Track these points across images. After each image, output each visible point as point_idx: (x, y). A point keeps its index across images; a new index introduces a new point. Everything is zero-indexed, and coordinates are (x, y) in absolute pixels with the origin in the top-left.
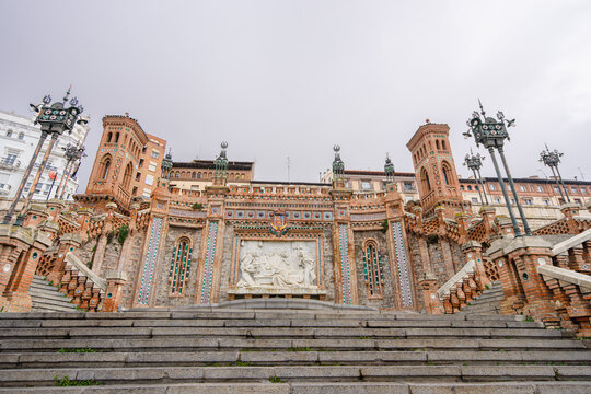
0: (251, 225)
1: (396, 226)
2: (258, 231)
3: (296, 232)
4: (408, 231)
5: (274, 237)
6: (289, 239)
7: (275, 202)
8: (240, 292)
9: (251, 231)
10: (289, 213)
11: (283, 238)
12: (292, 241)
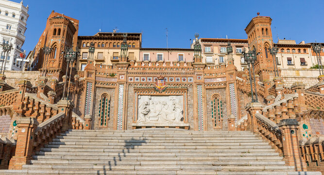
0: (144, 86)
1: (232, 86)
2: (148, 90)
3: (171, 90)
4: (238, 89)
5: (158, 93)
6: (167, 94)
7: (158, 71)
8: (139, 125)
9: (144, 90)
10: (167, 78)
11: (163, 93)
12: (168, 96)
